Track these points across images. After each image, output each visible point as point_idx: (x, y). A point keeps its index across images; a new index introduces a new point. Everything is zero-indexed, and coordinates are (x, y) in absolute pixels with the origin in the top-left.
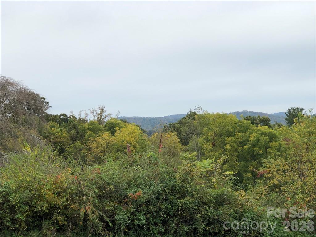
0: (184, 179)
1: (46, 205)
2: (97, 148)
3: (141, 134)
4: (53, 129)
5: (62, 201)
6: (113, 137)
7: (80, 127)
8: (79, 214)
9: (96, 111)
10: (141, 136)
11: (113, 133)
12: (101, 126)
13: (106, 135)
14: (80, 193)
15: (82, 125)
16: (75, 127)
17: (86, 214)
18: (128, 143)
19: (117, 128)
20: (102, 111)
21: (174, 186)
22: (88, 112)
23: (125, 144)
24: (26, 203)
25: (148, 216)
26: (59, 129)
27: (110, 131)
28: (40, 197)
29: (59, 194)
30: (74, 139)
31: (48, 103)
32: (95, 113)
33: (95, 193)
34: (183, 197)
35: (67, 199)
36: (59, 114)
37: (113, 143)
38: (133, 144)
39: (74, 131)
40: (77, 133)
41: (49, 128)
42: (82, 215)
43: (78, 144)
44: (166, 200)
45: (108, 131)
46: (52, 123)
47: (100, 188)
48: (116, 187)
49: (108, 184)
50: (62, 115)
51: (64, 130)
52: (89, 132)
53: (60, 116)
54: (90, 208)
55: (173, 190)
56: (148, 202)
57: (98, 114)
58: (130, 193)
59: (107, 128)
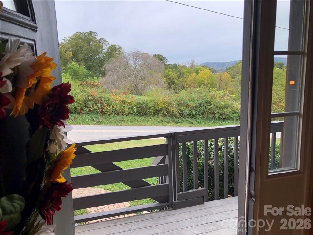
0: (211, 98)
1: (159, 107)
2: (189, 81)
3: (211, 74)
4: (169, 72)
5: (165, 106)
6: (197, 76)
7: (182, 71)
8: (170, 111)
9: (190, 62)
10: (211, 75)
11: (197, 74)
12: (192, 70)
13: (194, 75)
14: (171, 103)
15: (183, 70)
16: (179, 71)
17: (173, 111)
18: (204, 78)
19: (200, 71)
20: (193, 62)
21: (207, 101)
22: (186, 63)
23: (203, 79)
24: (153, 106)
25: (196, 112)
26: (172, 73)
27: (196, 73)
28: (158, 105)
29: (164, 104)
30: (179, 77)
31: (167, 59)
32: (190, 63)
33: (176, 103)
34: (211, 105)
35: (167, 105)
36: (173, 64)
37: (197, 78)
38: (206, 79)
39: (179, 73)
40: (181, 74)
41: (167, 72)
42: (172, 111)
43: (181, 79)
44: (204, 106)
45: (195, 72)
46: (169, 69)
47: (178, 102)
48: (184, 101)
49: (181, 100)
50: (174, 64)
51: (174, 73)
52: (186, 73)
53: (173, 65)
54: (174, 108)
55: (206, 102)
56: (196, 107)
57: (191, 64)
58: (189, 103)
59: (195, 71)
